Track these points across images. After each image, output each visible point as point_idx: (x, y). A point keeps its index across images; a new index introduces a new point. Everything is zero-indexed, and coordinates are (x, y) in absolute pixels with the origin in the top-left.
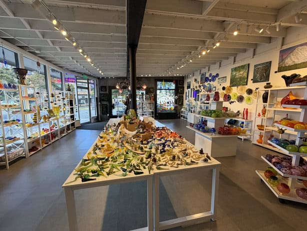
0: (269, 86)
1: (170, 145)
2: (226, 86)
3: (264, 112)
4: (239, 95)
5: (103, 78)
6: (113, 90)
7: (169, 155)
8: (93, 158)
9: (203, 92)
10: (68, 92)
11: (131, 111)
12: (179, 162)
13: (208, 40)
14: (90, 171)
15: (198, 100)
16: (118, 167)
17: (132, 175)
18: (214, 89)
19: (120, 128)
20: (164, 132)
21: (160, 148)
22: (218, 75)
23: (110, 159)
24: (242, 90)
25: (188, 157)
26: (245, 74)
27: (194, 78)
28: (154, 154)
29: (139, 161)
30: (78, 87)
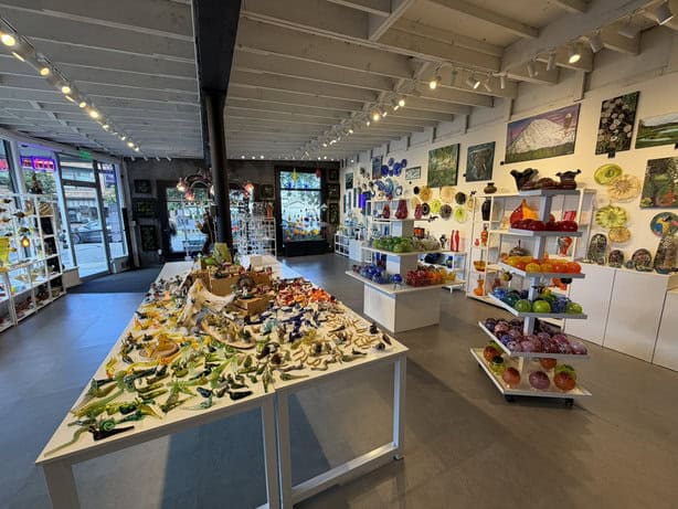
0: (491, 189)
1: (311, 320)
2: (420, 186)
3: (485, 237)
4: (443, 204)
5: (139, 159)
6: (169, 190)
7: (308, 344)
8: (123, 374)
9: (378, 198)
10: (35, 196)
11: (218, 248)
12: (330, 358)
13: (384, 92)
14: (117, 407)
15: (369, 214)
16: (190, 388)
17: (227, 401)
18: (399, 191)
19: (192, 288)
20: (297, 291)
21: (290, 329)
22: (404, 162)
23: (169, 371)
24: (448, 194)
25: (347, 342)
26: (453, 164)
27: (359, 166)
28: (277, 346)
29: (242, 366)
30: (64, 182)
